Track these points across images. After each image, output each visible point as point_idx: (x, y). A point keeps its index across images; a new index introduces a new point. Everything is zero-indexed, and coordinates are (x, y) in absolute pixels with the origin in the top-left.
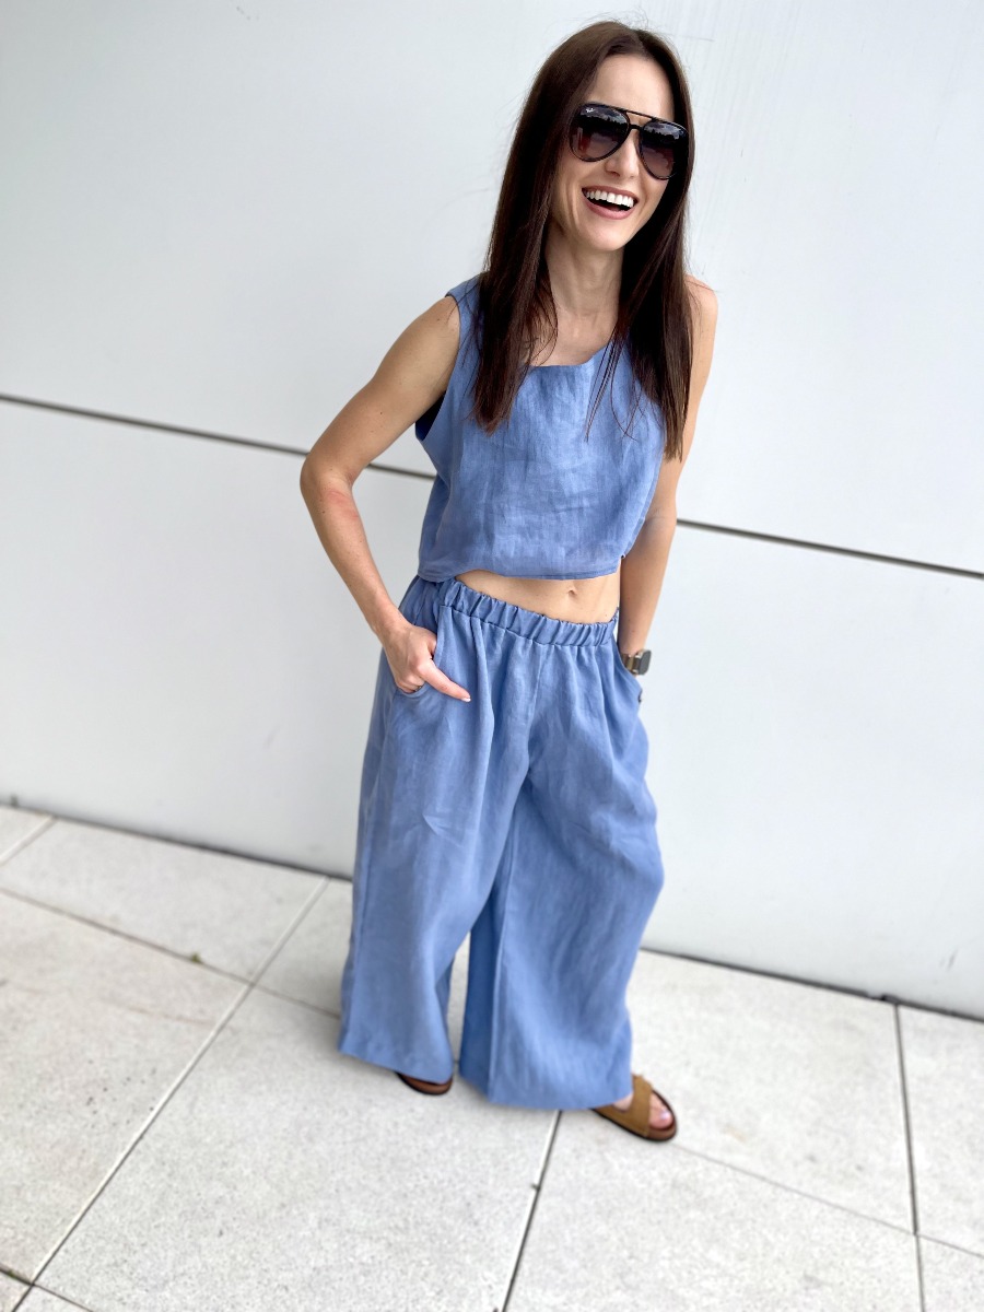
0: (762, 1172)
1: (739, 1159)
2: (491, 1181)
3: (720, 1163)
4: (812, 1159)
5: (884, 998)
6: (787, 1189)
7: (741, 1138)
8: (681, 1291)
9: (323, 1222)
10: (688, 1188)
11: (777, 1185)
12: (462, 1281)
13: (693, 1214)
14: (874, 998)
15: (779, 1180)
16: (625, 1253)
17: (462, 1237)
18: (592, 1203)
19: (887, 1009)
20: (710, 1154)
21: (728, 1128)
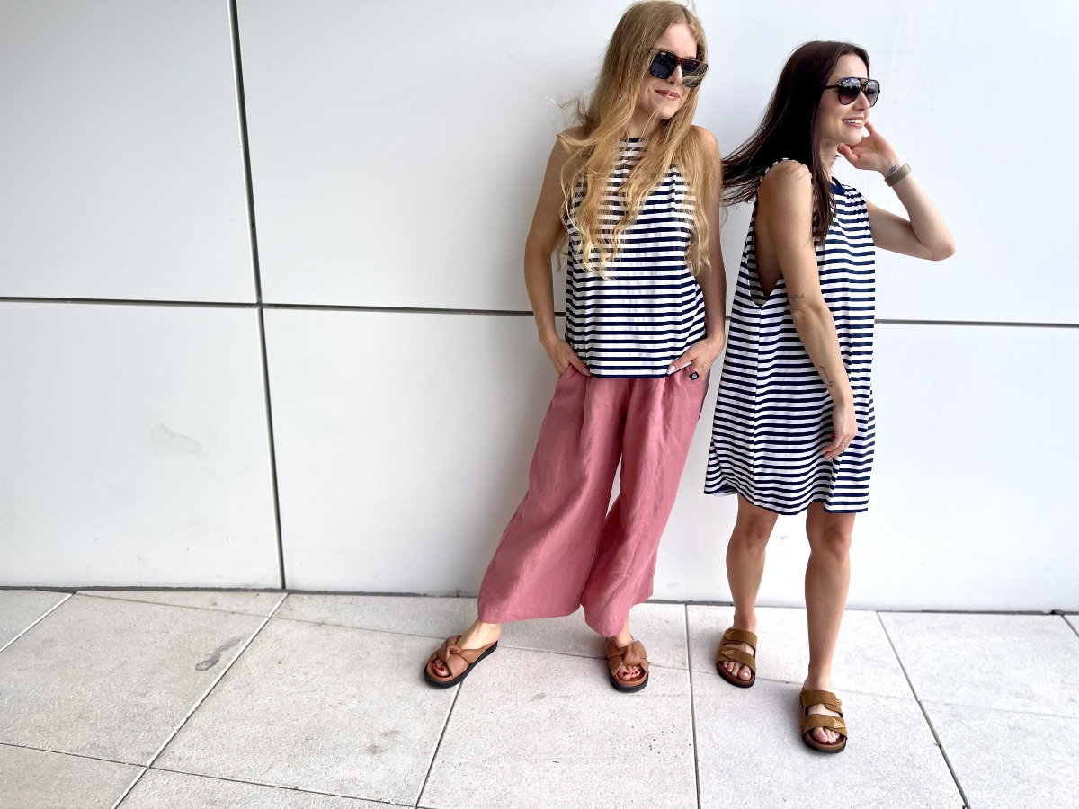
0: (1052, 712)
1: (1035, 709)
2: (911, 746)
3: (1027, 712)
4: (1072, 701)
5: (1053, 613)
6: (1070, 718)
7: (1028, 698)
8: (1053, 777)
9: (836, 784)
10: (1019, 729)
11: (1063, 717)
12: (935, 797)
13: (1030, 740)
14: (1048, 614)
15: (1063, 714)
16: (1010, 766)
17: (917, 777)
18: (973, 746)
19: (1057, 618)
20: (1017, 709)
21: (1018, 695)
